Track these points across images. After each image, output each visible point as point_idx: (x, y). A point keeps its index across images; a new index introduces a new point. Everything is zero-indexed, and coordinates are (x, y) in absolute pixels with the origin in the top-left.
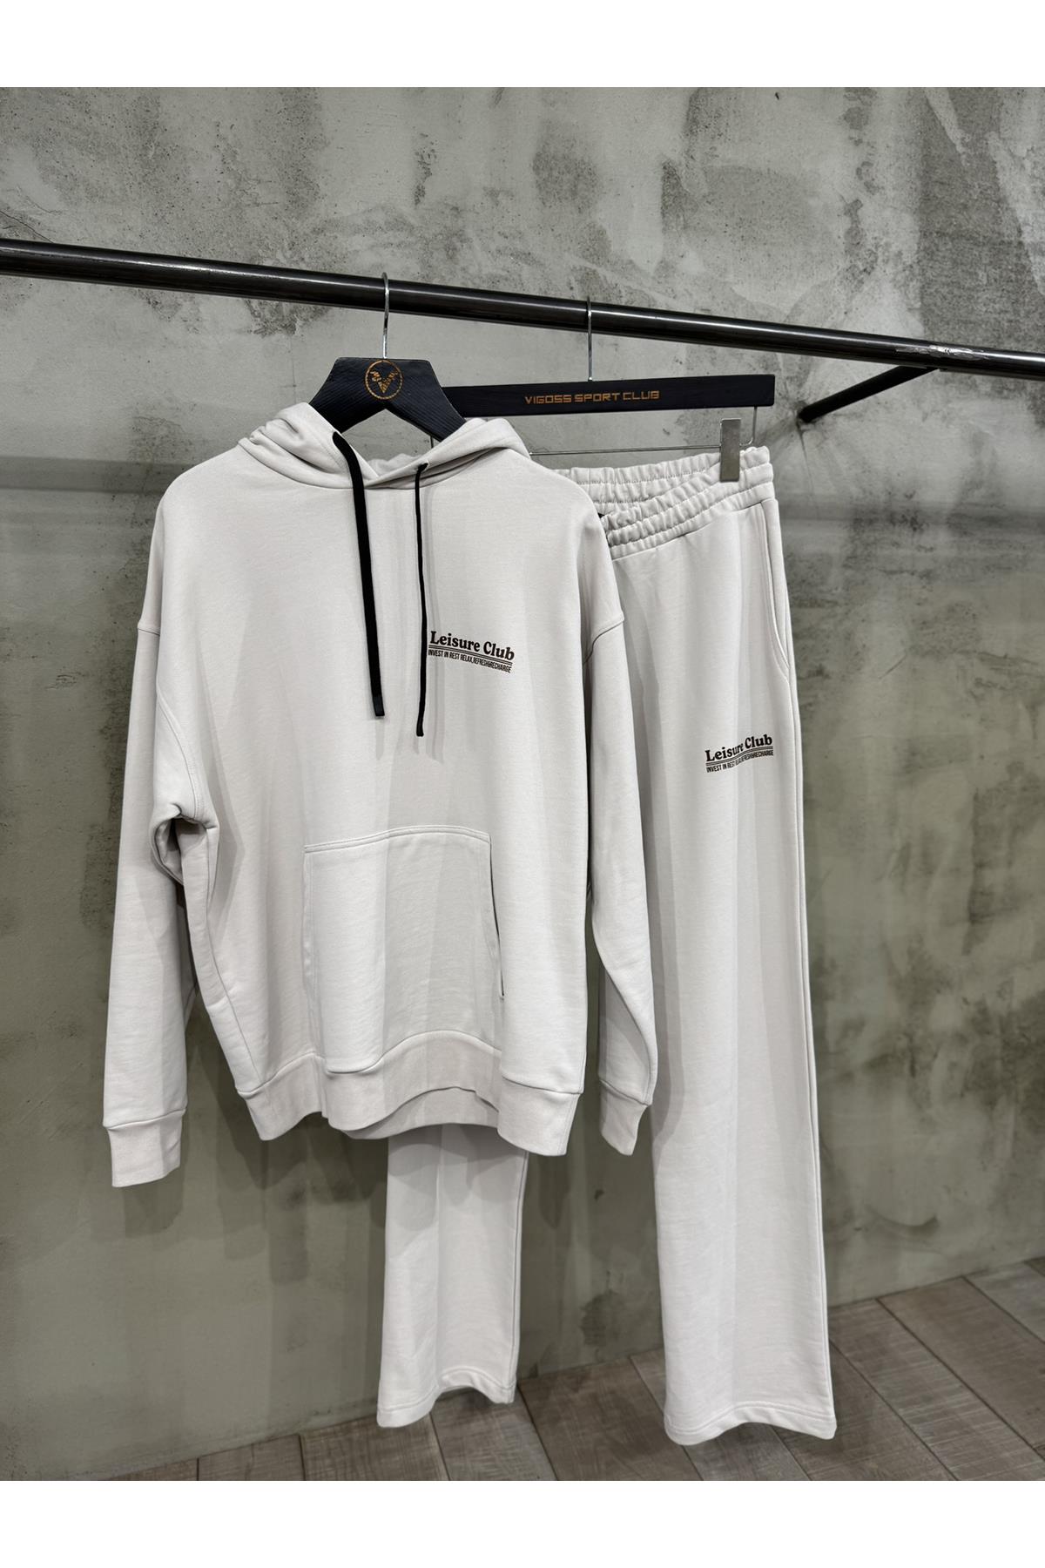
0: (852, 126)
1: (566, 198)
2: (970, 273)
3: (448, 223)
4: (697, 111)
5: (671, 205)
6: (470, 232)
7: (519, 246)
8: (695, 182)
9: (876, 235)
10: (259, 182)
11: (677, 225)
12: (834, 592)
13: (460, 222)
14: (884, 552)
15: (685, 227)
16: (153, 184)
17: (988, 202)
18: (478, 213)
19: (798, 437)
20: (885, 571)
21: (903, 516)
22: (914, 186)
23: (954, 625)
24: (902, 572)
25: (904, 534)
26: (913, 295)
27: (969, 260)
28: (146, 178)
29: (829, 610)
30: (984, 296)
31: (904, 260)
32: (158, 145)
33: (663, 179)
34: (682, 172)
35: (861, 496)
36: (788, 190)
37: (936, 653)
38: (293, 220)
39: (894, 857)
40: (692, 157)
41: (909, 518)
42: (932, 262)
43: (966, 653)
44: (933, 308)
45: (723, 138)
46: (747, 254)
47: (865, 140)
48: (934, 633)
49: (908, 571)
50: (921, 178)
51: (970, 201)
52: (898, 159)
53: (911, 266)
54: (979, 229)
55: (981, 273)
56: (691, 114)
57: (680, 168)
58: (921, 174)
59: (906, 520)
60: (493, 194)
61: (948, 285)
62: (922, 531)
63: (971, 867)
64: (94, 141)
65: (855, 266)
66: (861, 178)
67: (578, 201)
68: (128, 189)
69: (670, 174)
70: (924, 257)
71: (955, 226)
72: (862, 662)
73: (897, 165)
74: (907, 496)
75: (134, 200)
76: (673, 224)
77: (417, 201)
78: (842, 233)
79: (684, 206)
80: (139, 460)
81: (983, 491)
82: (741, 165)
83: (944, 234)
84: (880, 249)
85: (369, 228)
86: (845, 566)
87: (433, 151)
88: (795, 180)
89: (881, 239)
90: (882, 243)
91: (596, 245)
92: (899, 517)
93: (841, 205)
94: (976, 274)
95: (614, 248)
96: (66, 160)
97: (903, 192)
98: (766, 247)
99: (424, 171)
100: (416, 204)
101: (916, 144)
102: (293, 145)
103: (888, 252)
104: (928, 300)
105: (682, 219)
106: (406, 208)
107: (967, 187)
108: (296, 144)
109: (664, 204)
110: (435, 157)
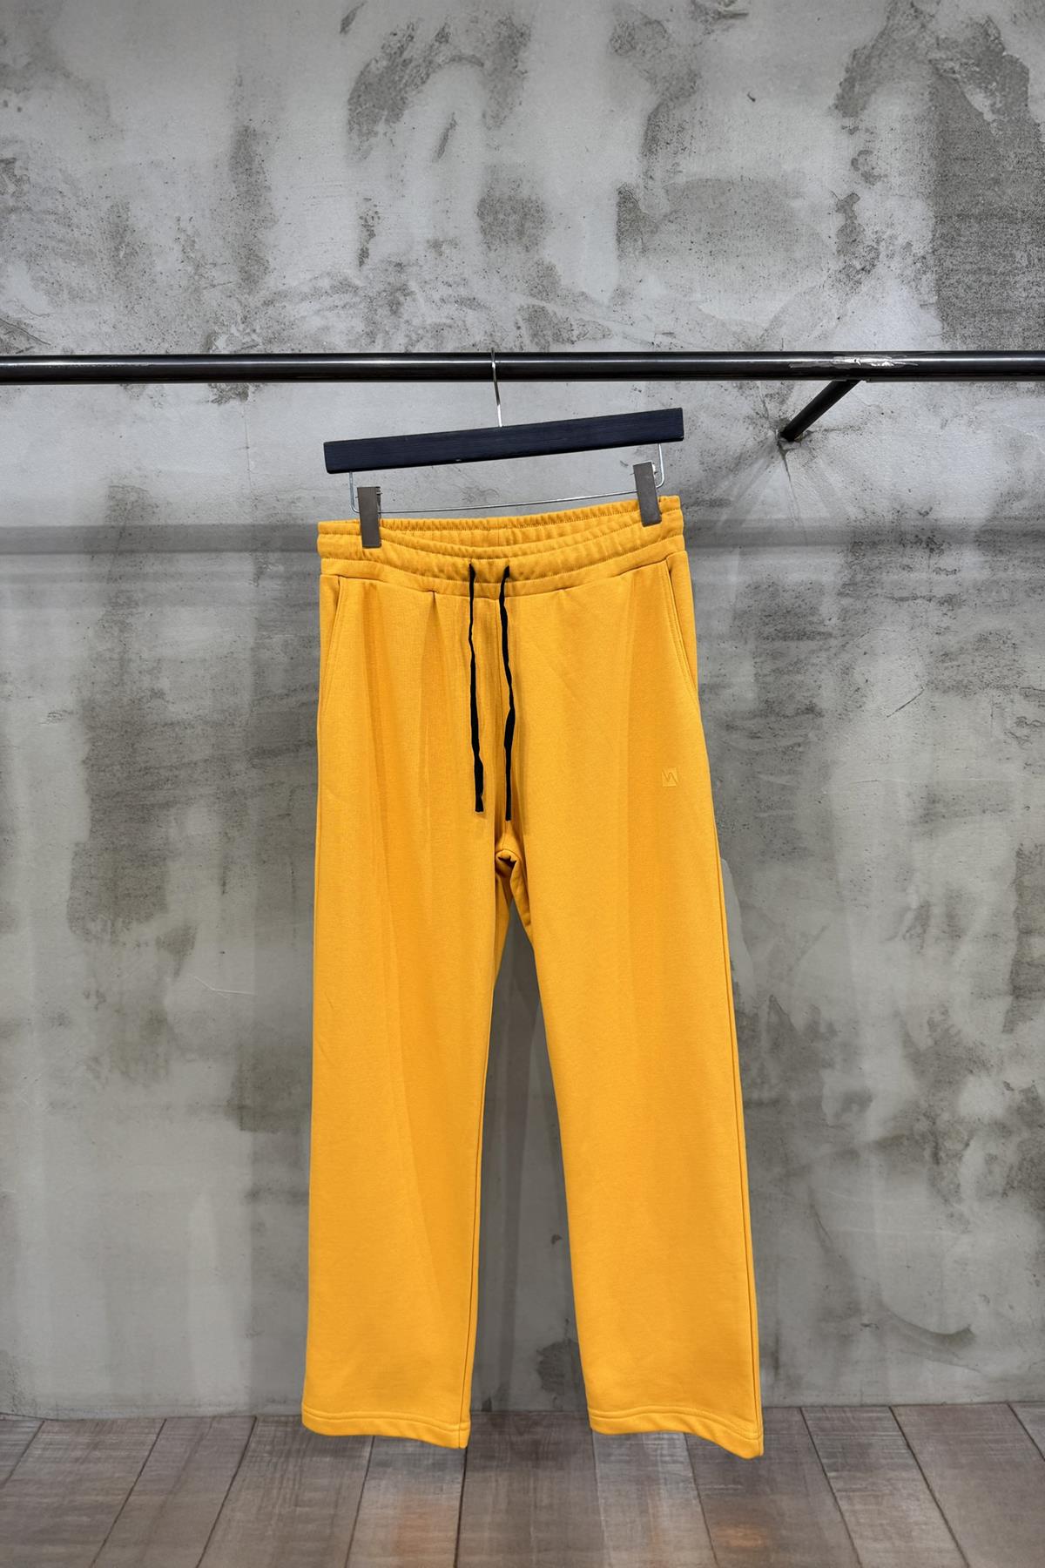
0: (845, 115)
1: (513, 239)
2: (1005, 256)
3: (391, 279)
4: (657, 128)
5: (627, 230)
6: (413, 286)
7: (463, 292)
8: (656, 202)
9: (878, 228)
10: (215, 265)
11: (635, 250)
12: (827, 622)
13: (403, 277)
14: (891, 577)
15: (644, 250)
16: (125, 280)
17: (1029, 171)
18: (421, 266)
19: (780, 457)
20: (893, 598)
21: (917, 536)
22: (926, 169)
23: (987, 657)
24: (915, 598)
25: (920, 558)
26: (927, 290)
27: (1003, 241)
28: (118, 276)
29: (821, 643)
30: (1023, 280)
31: (915, 251)
32: (128, 245)
33: (619, 205)
34: (640, 194)
35: (861, 516)
36: (766, 196)
37: (962, 689)
38: (246, 296)
39: (910, 916)
40: (651, 177)
41: (924, 538)
42: (952, 250)
43: (1005, 689)
44: (954, 300)
45: (687, 152)
46: (716, 269)
47: (862, 126)
48: (959, 666)
49: (924, 597)
50: (936, 158)
51: (1003, 175)
52: (906, 140)
53: (924, 258)
54: (1016, 204)
55: (1018, 254)
56: (650, 133)
57: (638, 191)
58: (936, 152)
59: (921, 541)
60: (436, 245)
61: (974, 273)
62: (942, 551)
63: (1012, 934)
64: (76, 250)
65: (850, 266)
66: (857, 169)
67: (525, 239)
68: (103, 288)
69: (626, 198)
70: (942, 244)
71: (983, 204)
72: (864, 699)
73: (904, 147)
74: (920, 514)
75: (107, 296)
76: (631, 249)
77: (361, 263)
78: (833, 233)
79: (642, 229)
80: (113, 523)
81: (1025, 502)
82: (708, 177)
83: (968, 216)
84: (883, 243)
85: (316, 293)
86: (840, 594)
87: (376, 212)
88: (774, 182)
89: (884, 233)
90: (885, 237)
91: (544, 282)
92: (912, 538)
93: (832, 202)
94: (1012, 255)
95: (564, 282)
96: (52, 270)
97: (912, 177)
98: (740, 259)
99: (367, 233)
100: (360, 266)
101: (931, 122)
102: (245, 228)
103: (893, 244)
104: (946, 292)
105: (640, 242)
106: (350, 271)
107: (998, 159)
108: (247, 225)
109: (619, 230)
110: (379, 218)
